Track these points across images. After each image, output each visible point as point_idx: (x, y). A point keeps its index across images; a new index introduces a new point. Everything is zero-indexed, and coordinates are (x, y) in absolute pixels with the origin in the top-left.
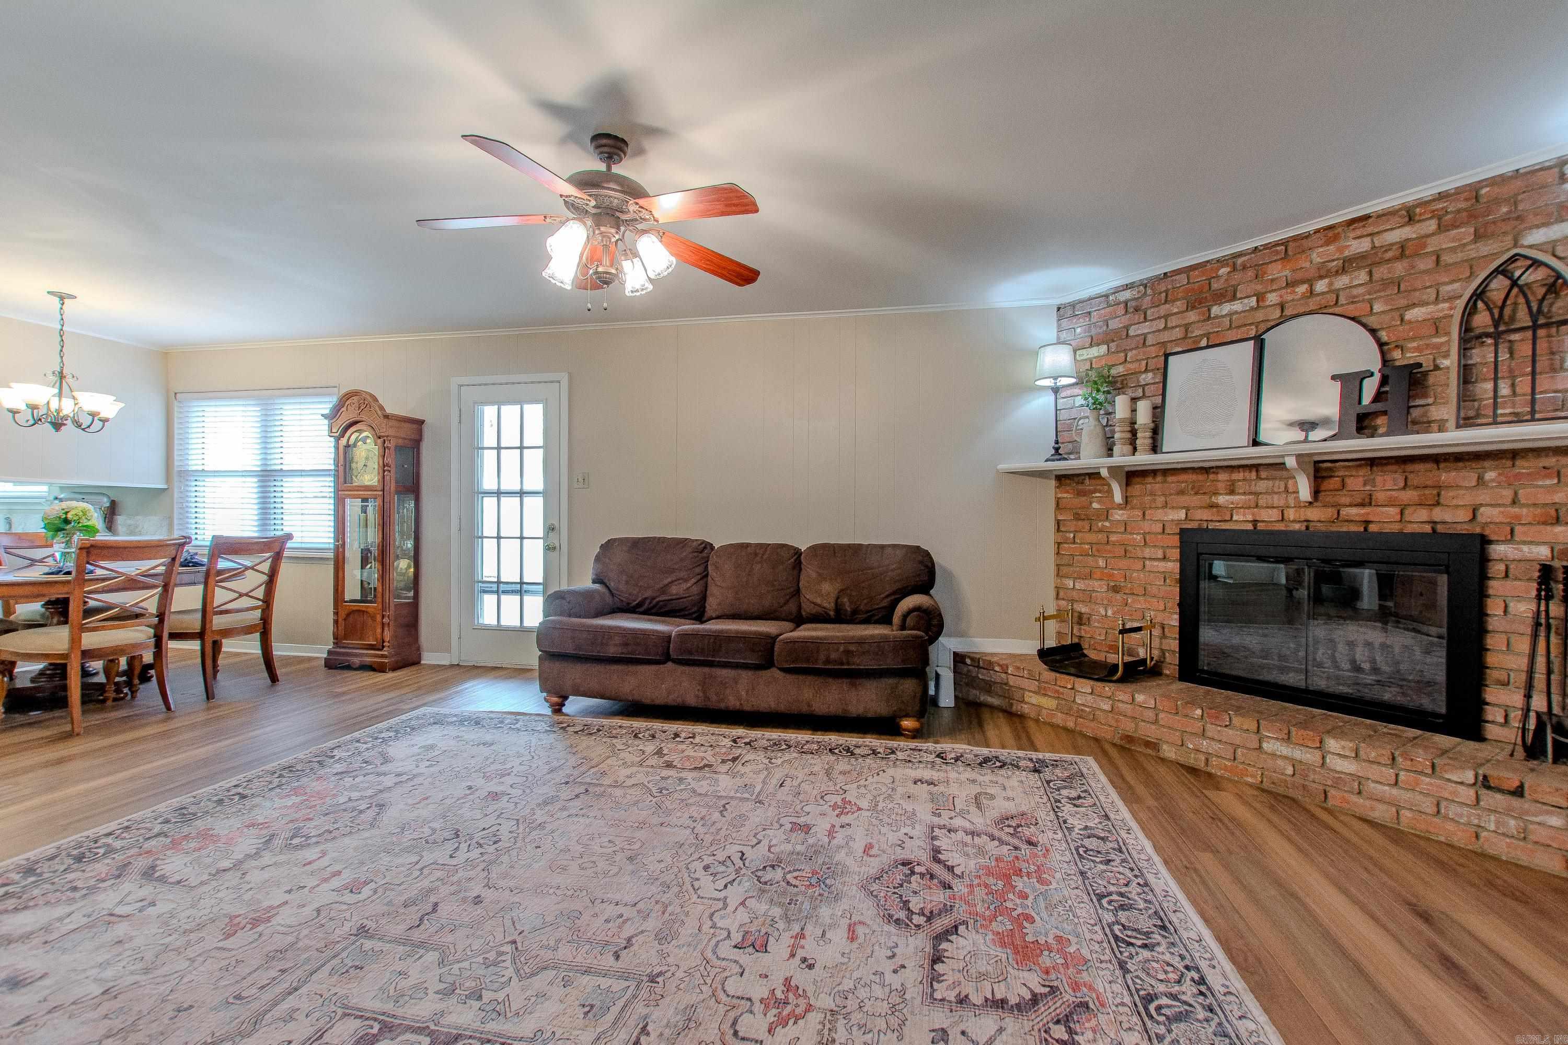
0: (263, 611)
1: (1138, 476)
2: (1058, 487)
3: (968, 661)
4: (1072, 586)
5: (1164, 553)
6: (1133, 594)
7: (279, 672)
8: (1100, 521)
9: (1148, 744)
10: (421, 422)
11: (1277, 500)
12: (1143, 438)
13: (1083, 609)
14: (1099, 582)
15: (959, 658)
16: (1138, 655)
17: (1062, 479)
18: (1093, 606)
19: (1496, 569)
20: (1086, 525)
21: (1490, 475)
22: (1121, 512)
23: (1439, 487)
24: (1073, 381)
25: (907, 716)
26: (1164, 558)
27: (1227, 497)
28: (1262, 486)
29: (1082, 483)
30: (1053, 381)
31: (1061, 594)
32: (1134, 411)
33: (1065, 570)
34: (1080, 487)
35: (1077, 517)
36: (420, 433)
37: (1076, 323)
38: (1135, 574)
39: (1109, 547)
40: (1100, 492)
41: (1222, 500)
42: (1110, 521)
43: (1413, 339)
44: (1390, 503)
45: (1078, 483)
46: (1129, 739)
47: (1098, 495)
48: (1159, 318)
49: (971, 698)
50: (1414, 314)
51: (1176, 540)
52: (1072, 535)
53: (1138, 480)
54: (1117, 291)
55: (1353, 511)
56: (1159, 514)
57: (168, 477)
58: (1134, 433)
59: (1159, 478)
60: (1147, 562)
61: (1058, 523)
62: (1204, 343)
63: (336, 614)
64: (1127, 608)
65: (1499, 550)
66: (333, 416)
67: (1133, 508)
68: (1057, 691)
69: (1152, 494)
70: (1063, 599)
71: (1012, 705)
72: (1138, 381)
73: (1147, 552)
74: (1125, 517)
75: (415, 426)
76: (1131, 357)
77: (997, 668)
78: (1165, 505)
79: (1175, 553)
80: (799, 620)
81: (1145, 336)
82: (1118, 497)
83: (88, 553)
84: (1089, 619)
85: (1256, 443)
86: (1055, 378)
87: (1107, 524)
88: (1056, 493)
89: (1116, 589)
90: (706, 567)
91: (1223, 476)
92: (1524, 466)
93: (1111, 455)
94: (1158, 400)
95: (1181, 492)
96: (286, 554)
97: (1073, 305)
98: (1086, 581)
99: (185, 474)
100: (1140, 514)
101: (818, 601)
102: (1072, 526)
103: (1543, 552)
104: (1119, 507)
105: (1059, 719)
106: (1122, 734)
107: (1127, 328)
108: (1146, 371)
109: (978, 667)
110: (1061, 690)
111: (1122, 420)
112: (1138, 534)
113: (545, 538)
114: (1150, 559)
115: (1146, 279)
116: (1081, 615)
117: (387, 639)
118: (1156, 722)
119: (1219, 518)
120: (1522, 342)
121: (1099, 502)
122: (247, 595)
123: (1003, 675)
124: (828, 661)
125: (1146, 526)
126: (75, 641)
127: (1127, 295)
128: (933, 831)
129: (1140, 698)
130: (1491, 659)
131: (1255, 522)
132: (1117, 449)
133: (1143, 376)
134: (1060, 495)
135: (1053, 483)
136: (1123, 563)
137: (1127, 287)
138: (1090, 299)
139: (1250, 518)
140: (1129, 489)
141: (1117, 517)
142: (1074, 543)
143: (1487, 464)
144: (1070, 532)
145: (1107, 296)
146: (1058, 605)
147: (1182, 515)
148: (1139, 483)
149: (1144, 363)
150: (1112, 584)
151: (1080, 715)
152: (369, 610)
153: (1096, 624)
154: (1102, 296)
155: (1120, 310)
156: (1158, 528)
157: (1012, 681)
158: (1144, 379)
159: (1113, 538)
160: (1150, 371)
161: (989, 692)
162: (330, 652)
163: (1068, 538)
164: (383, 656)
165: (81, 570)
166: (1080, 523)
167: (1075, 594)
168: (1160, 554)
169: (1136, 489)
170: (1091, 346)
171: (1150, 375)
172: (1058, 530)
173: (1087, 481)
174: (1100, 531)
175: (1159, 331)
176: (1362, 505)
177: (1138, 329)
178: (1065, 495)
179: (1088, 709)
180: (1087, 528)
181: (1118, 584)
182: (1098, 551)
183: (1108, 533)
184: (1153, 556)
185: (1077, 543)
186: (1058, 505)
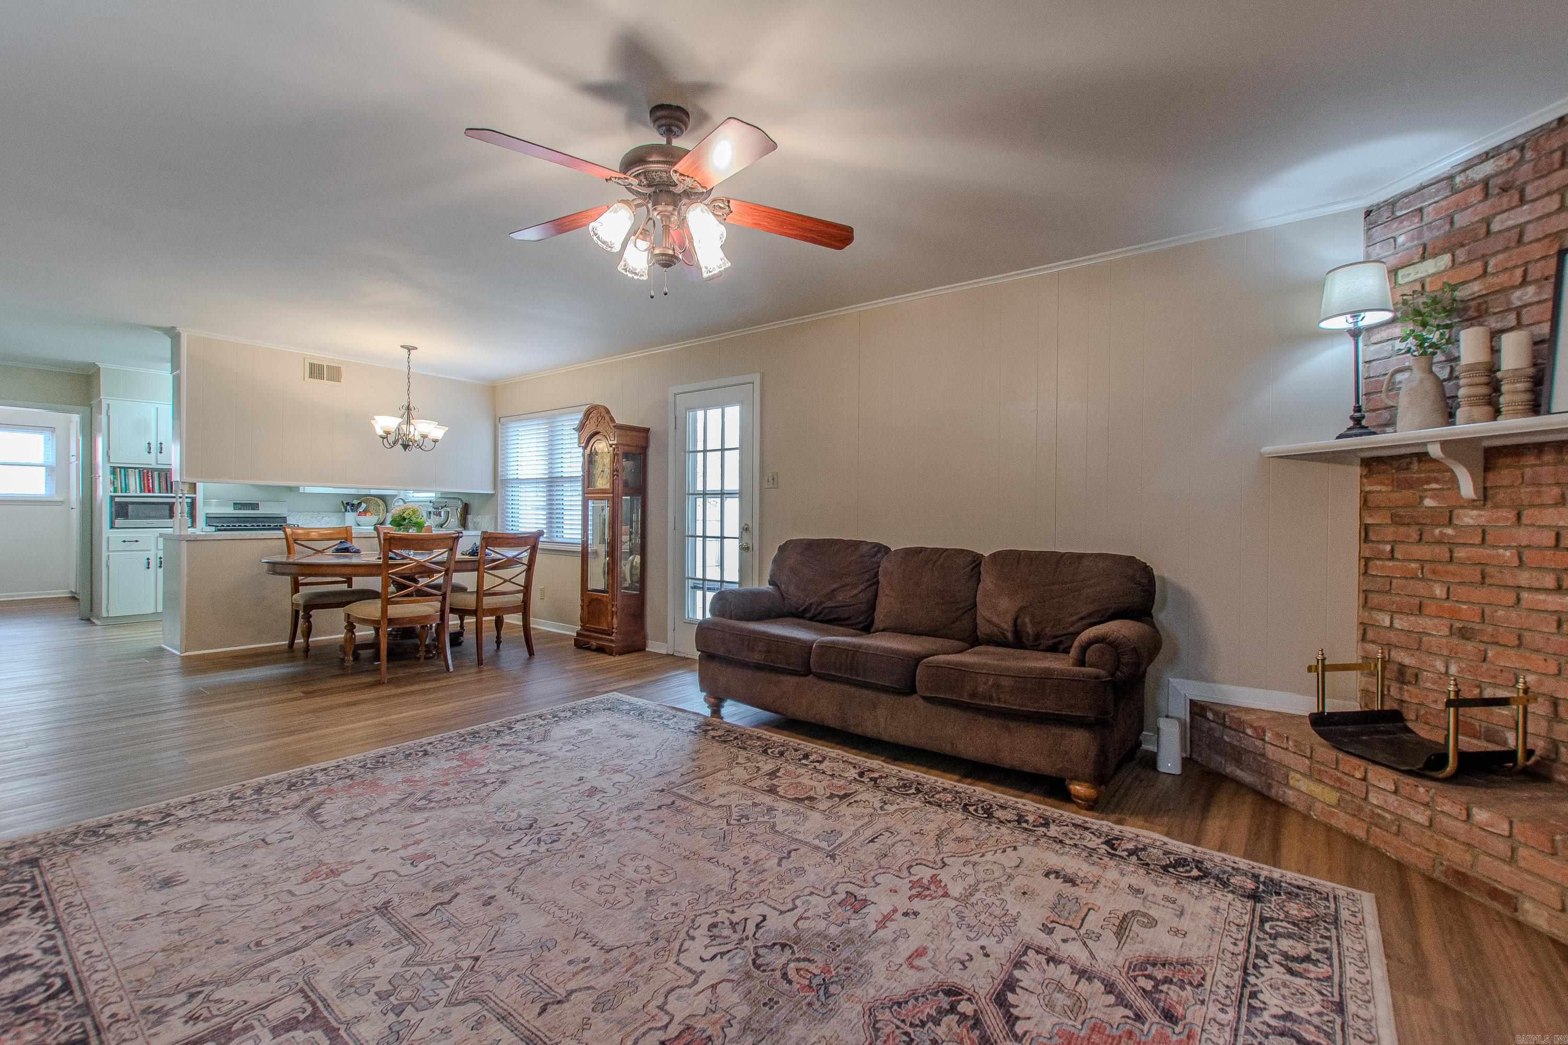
0: (524, 596)
1: (1506, 455)
2: (1366, 476)
3: (1210, 715)
4: (1387, 623)
5: (1559, 580)
6: (1497, 643)
7: (535, 648)
8: (1438, 525)
9: (1494, 894)
10: (647, 431)
12: (1514, 393)
13: (1407, 661)
14: (1436, 621)
15: (1198, 709)
16: (1505, 743)
17: (1373, 462)
18: (1424, 657)
20: (1413, 532)
22: (1475, 513)
24: (1388, 316)
25: (1076, 779)
29: (1407, 469)
30: (1351, 320)
31: (1370, 634)
32: (1495, 351)
33: (1375, 599)
34: (1403, 475)
35: (1397, 520)
36: (647, 440)
37: (1397, 229)
38: (1501, 613)
39: (1451, 567)
40: (1436, 481)
42: (1456, 527)
45: (1398, 469)
46: (1462, 877)
47: (1434, 486)
48: (1549, 194)
49: (1212, 766)
52: (1388, 548)
53: (1509, 461)
54: (1469, 165)
57: (495, 487)
58: (1495, 387)
59: (1549, 457)
60: (1525, 595)
61: (1366, 529)
63: (582, 600)
64: (1485, 666)
66: (581, 428)
67: (1496, 506)
68: (1339, 780)
69: (1536, 483)
70: (1373, 642)
71: (1270, 787)
72: (1509, 302)
73: (1524, 578)
74: (1482, 521)
75: (642, 435)
76: (1496, 265)
77: (1249, 731)
78: (1562, 502)
80: (973, 640)
81: (1521, 230)
82: (1467, 488)
83: (390, 544)
84: (1416, 676)
86: (1355, 314)
88: (1362, 484)
89: (1464, 634)
90: (876, 574)
93: (1451, 423)
94: (1545, 329)
96: (540, 546)
97: (1392, 204)
98: (1412, 618)
99: (506, 482)
100: (1511, 515)
101: (995, 619)
102: (1390, 533)
104: (1471, 504)
105: (1341, 821)
106: (1448, 868)
107: (1487, 221)
108: (1524, 282)
109: (1224, 725)
110: (1346, 778)
111: (1471, 368)
112: (1506, 548)
113: (740, 538)
114: (1530, 589)
115: (1524, 135)
116: (1402, 669)
117: (615, 626)
118: (1512, 859)
121: (1432, 497)
122: (510, 581)
123: (1258, 743)
124: (973, 695)
125: (1523, 535)
126: (384, 611)
127: (1488, 168)
128: (1025, 953)
129: (1481, 815)
132: (1460, 414)
133: (1518, 293)
134: (1368, 488)
135: (1357, 470)
136: (1481, 594)
137: (1486, 156)
138: (1422, 188)
140: (1491, 476)
141: (1468, 521)
142: (1392, 558)
144: (1387, 542)
145: (1451, 178)
146: (1365, 650)
148: (1508, 467)
149: (1519, 272)
150: (1458, 625)
151: (1375, 820)
152: (605, 599)
153: (1428, 685)
154: (1443, 180)
155: (1475, 195)
156: (1547, 538)
157: (1270, 751)
158: (1520, 298)
159: (1460, 553)
160: (1530, 283)
161: (1238, 762)
162: (578, 634)
163: (1383, 552)
164: (612, 641)
165: (386, 558)
166: (1402, 529)
167: (1392, 637)
168: (1549, 581)
169: (1504, 476)
170: (1423, 258)
171: (1531, 290)
172: (1366, 539)
173: (1415, 466)
174: (1439, 542)
175: (1549, 215)
177: (1509, 218)
178: (1378, 488)
179: (1388, 816)
180: (1415, 536)
181: (1470, 625)
182: (1434, 572)
183: (1452, 546)
184: (1536, 584)
185: (1398, 560)
186: (1365, 502)
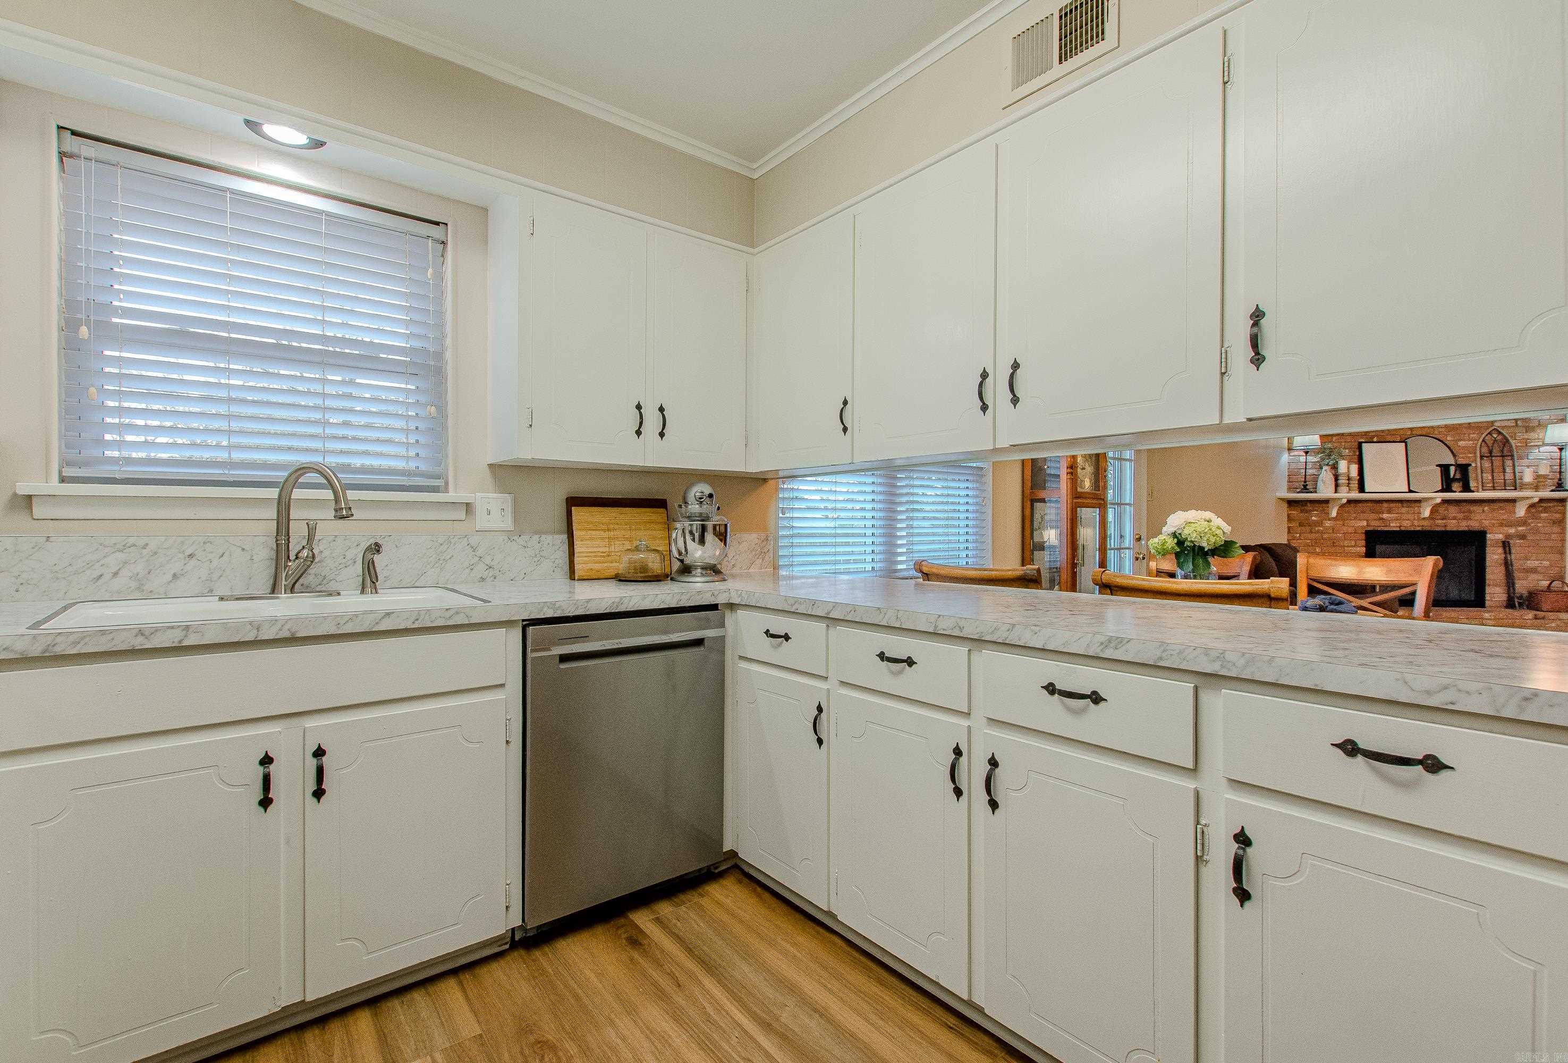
2: (1289, 508)
5: (1356, 543)
8: (1317, 527)
11: (1410, 516)
12: (1355, 484)
17: (1291, 503)
19: (1488, 542)
20: (1308, 529)
21: (1486, 508)
22: (1330, 522)
23: (1470, 512)
26: (1355, 546)
27: (1387, 515)
28: (1404, 510)
35: (1301, 525)
39: (1322, 541)
40: (1316, 511)
41: (1385, 516)
42: (1323, 527)
43: (1462, 453)
44: (1455, 518)
45: (1302, 506)
50: (1461, 443)
51: (1363, 536)
52: (1298, 535)
55: (1440, 522)
56: (1353, 523)
59: (1352, 505)
61: (1289, 528)
62: (1375, 440)
65: (1488, 536)
67: (1337, 520)
69: (1349, 512)
73: (1346, 543)
74: (1332, 525)
76: (1336, 440)
78: (1355, 519)
79: (1363, 543)
82: (1334, 514)
85: (1410, 491)
87: (1321, 529)
91: (1385, 505)
92: (1496, 506)
93: (1336, 492)
95: (1363, 512)
100: (1341, 523)
102: (1299, 530)
103: (1501, 537)
111: (1342, 474)
112: (1340, 534)
114: (1348, 546)
119: (1383, 525)
120: (1497, 462)
121: (1315, 516)
125: (1345, 529)
130: (1487, 577)
131: (1400, 527)
132: (1341, 489)
134: (1290, 512)
135: (1286, 505)
139: (1398, 525)
143: (1484, 504)
144: (1298, 533)
147: (1365, 523)
156: (1352, 530)
159: (1325, 536)
168: (1353, 543)
172: (1289, 532)
173: (1309, 505)
176: (1443, 519)
180: (1309, 531)
183: (1322, 533)
184: (1349, 545)
185: (1302, 540)
186: (1290, 519)
